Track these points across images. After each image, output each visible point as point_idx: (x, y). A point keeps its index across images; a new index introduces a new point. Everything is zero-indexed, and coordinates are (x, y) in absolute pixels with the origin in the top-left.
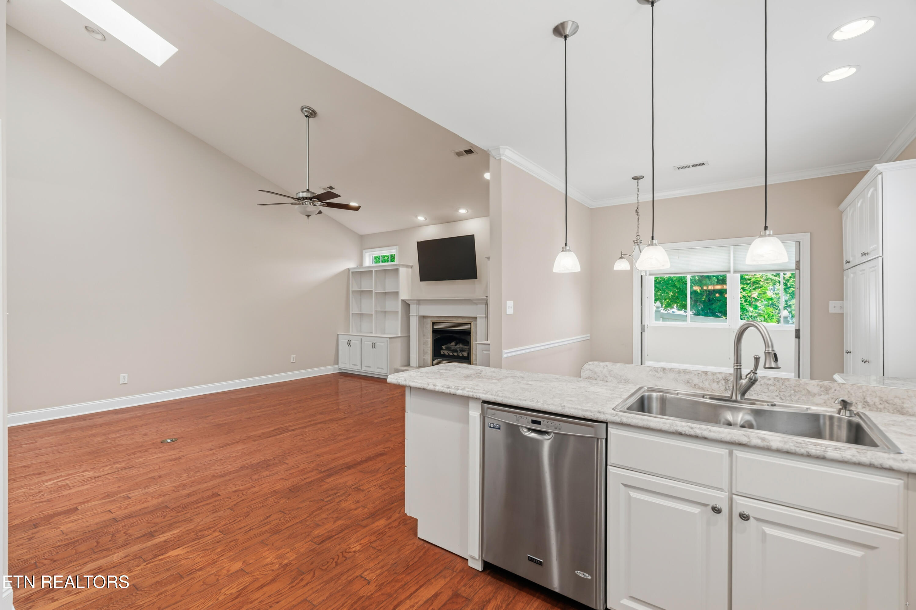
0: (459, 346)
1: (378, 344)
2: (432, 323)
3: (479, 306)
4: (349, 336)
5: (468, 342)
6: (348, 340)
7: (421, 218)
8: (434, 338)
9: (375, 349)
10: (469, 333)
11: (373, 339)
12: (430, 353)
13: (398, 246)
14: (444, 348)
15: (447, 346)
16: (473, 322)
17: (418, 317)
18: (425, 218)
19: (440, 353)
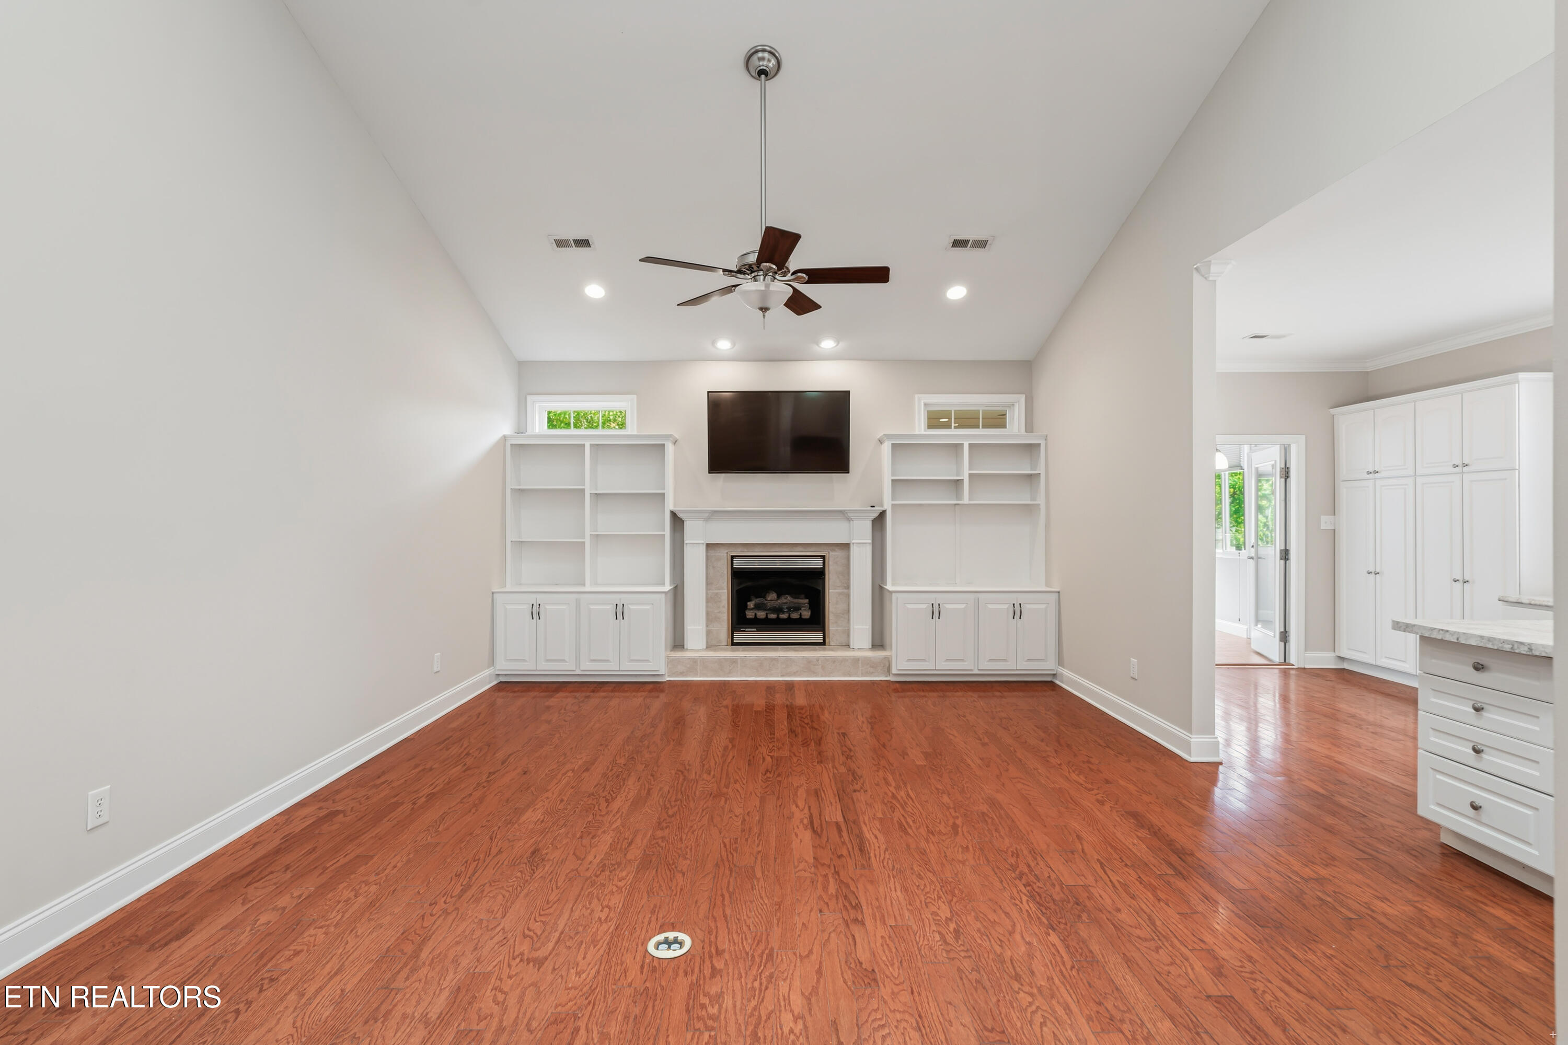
0: (785, 601)
1: (631, 608)
2: (733, 557)
3: (856, 524)
4: (534, 596)
5: (819, 591)
6: (533, 605)
7: (724, 345)
8: (736, 588)
9: (623, 619)
10: (819, 575)
11: (616, 599)
12: (726, 618)
13: (635, 396)
14: (752, 606)
15: (758, 600)
16: (831, 553)
17: (705, 546)
18: (734, 344)
19: (747, 617)
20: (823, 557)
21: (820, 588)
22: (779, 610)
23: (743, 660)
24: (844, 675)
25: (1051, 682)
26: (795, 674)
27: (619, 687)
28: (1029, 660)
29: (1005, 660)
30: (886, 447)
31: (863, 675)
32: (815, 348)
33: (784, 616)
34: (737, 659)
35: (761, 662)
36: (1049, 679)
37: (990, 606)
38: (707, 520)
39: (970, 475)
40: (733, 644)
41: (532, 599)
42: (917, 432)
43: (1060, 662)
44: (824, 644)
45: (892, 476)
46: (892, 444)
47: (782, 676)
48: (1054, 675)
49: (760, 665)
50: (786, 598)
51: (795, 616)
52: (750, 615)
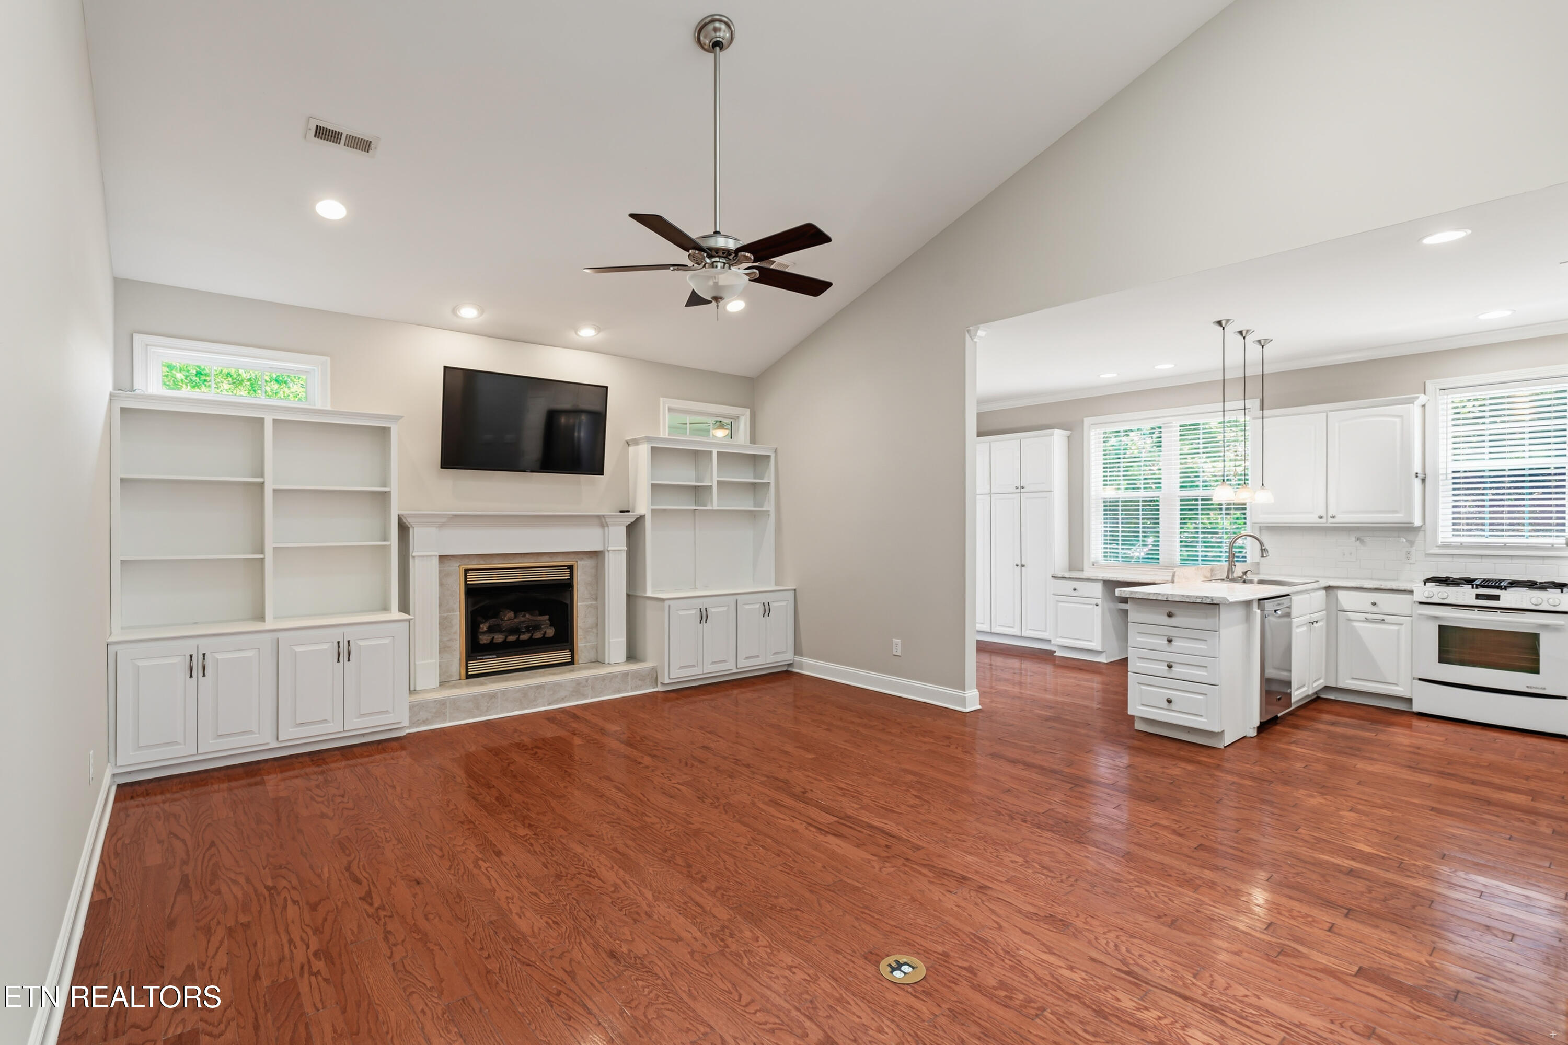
0: (522, 619)
1: (364, 643)
2: (466, 571)
3: (612, 529)
4: (194, 642)
5: (567, 605)
6: (191, 656)
7: (469, 313)
8: (470, 610)
9: (349, 660)
10: (567, 586)
11: (337, 635)
12: (458, 646)
13: (328, 359)
14: (485, 629)
15: (492, 621)
16: (579, 562)
17: (437, 558)
18: (482, 311)
19: (481, 642)
20: (571, 568)
21: (568, 602)
22: (516, 630)
23: (504, 692)
24: (615, 692)
25: (787, 671)
26: (563, 700)
27: (347, 753)
28: (775, 653)
29: (758, 656)
30: (644, 450)
31: (632, 690)
32: (572, 335)
33: (524, 637)
34: (496, 694)
35: (524, 692)
36: (784, 669)
37: (747, 607)
38: (441, 526)
39: (719, 482)
40: (468, 677)
41: (190, 647)
42: (661, 436)
43: (798, 651)
44: (572, 662)
45: (652, 480)
46: (652, 447)
47: (549, 704)
48: (790, 665)
49: (524, 696)
50: (524, 616)
51: (538, 635)
52: (484, 639)
